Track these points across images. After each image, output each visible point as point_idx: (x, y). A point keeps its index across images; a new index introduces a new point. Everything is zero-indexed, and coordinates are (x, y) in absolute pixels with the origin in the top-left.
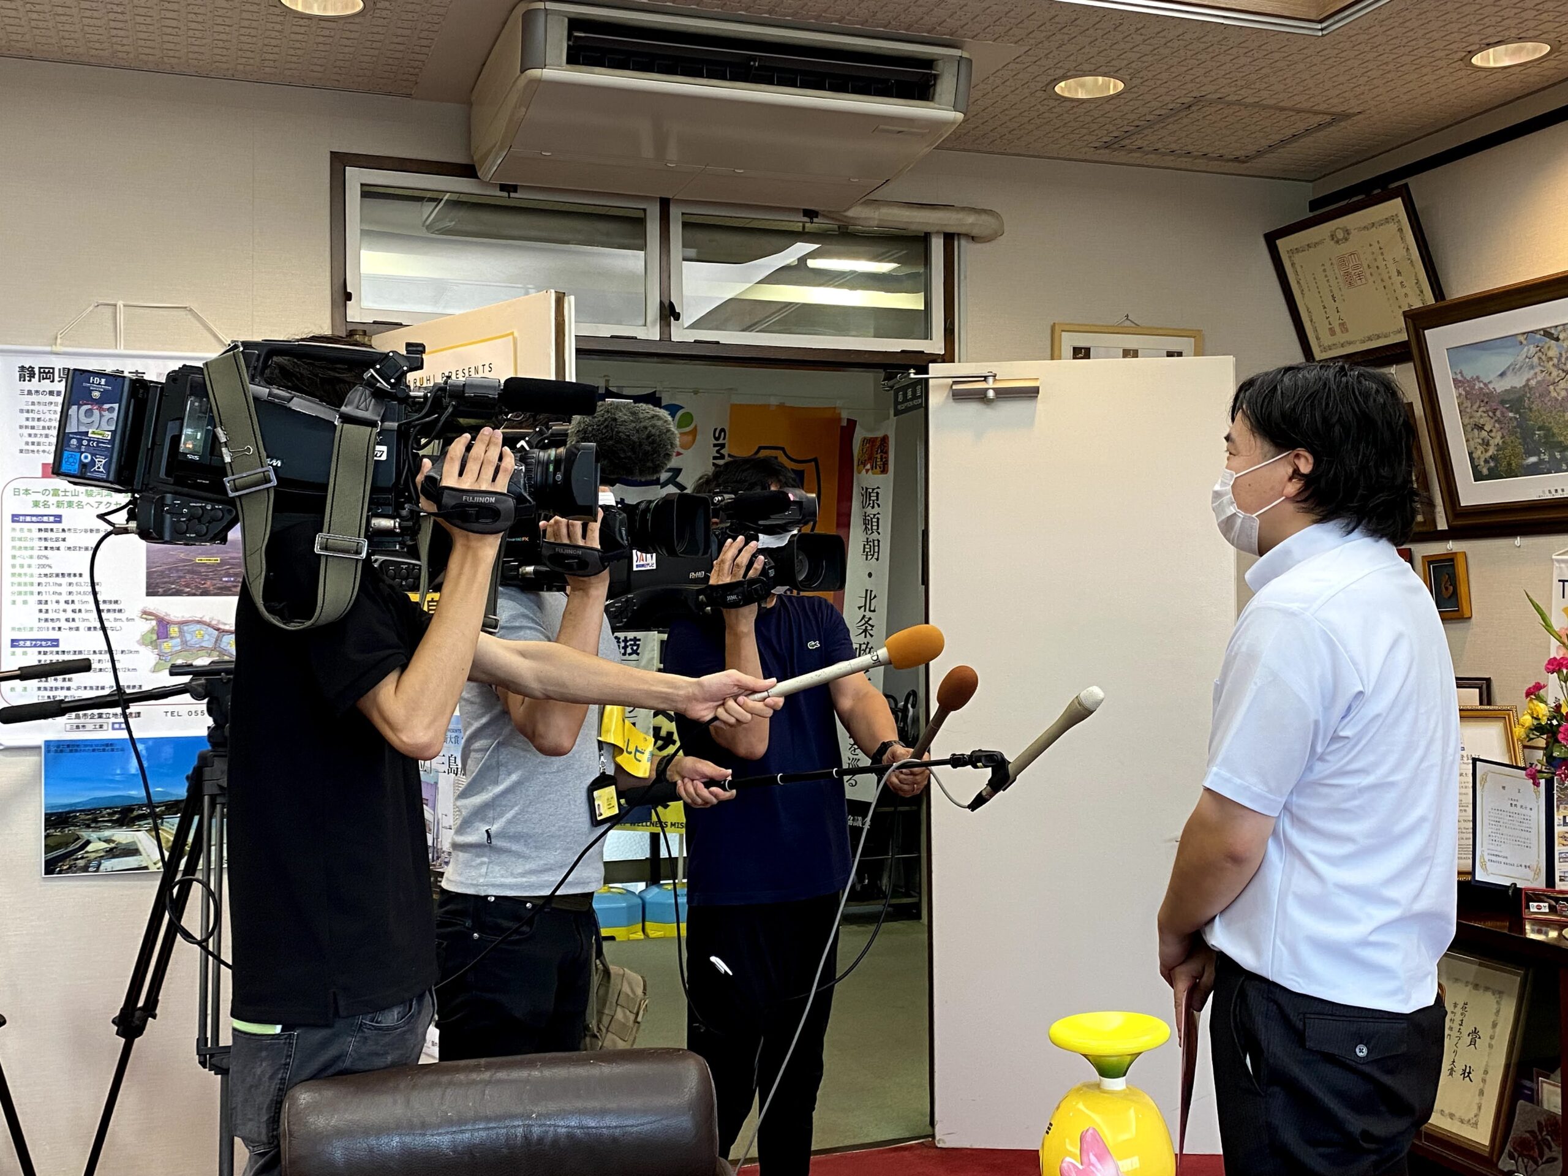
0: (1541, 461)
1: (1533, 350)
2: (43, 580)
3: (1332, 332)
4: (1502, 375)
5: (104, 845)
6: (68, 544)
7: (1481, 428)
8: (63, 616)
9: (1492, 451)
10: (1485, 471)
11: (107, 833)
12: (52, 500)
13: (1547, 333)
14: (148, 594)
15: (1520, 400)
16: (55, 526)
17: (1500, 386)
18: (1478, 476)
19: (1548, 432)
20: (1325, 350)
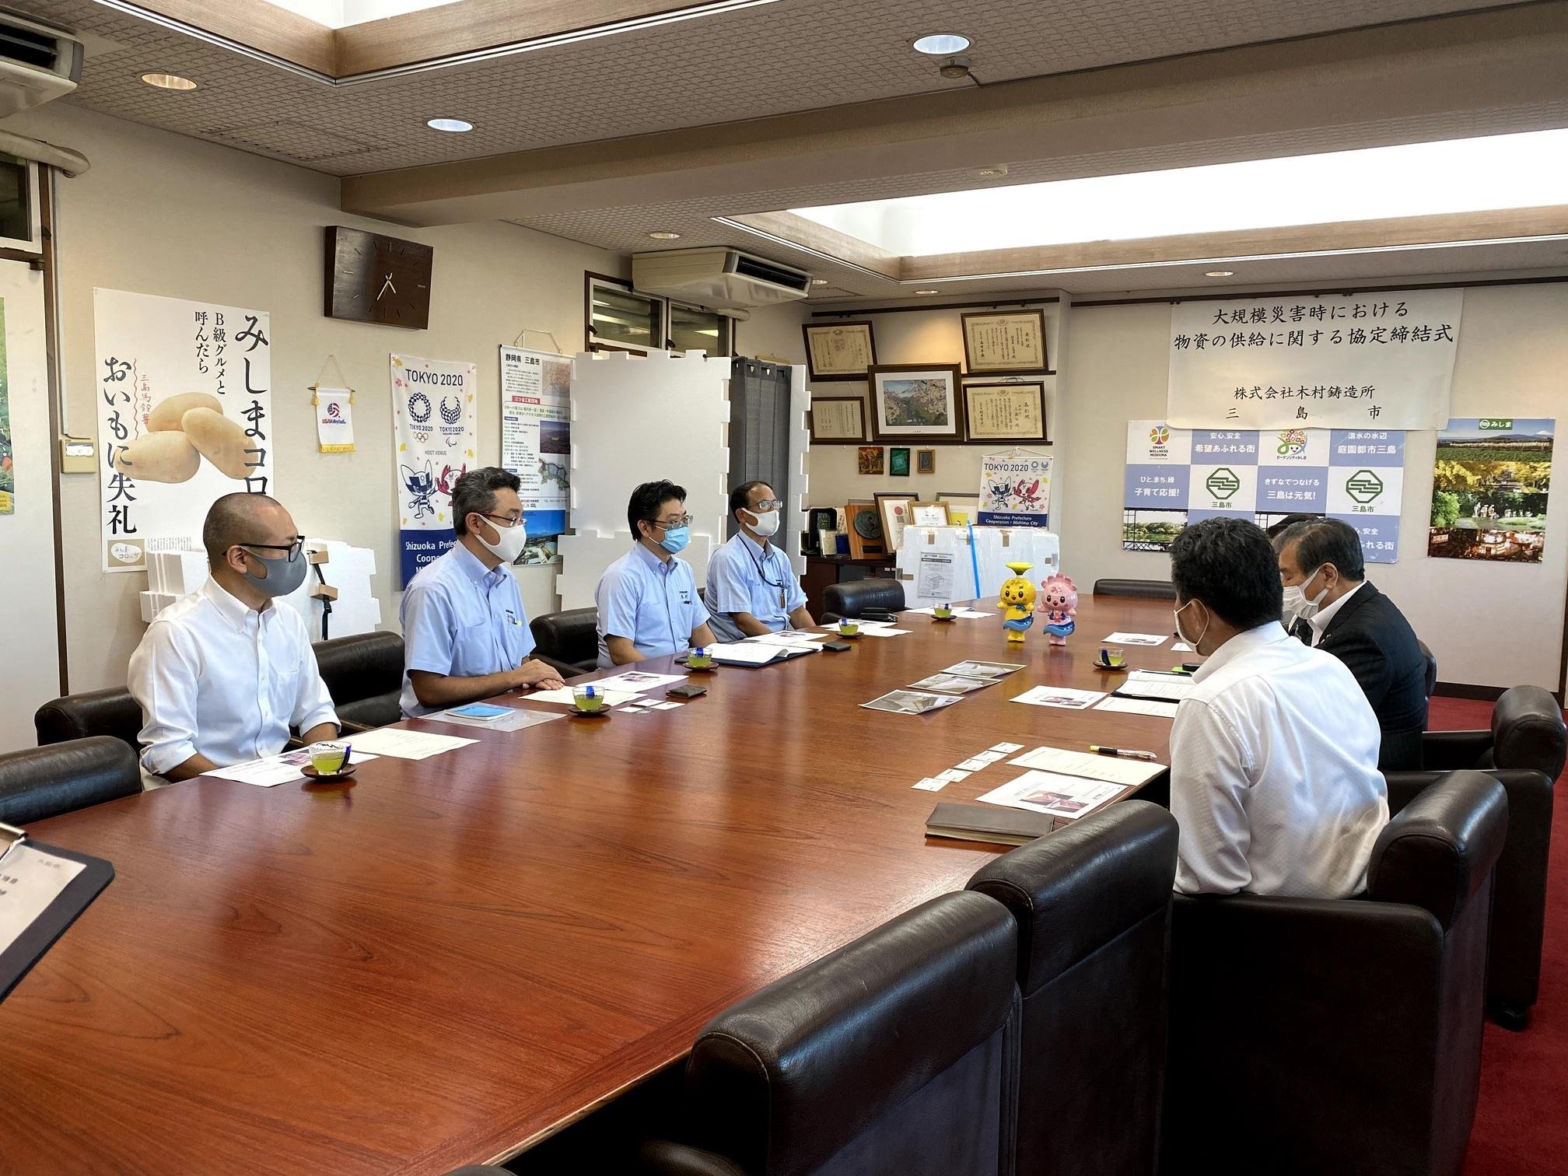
0: (913, 422)
1: (916, 385)
2: (513, 444)
3: (825, 365)
4: (904, 392)
5: (529, 553)
6: (520, 430)
7: (892, 409)
8: (518, 460)
9: (895, 417)
10: (891, 423)
11: (530, 548)
12: (515, 411)
13: (922, 381)
14: (541, 452)
15: (909, 402)
16: (516, 422)
17: (902, 396)
18: (888, 424)
19: (917, 412)
20: (818, 371)
